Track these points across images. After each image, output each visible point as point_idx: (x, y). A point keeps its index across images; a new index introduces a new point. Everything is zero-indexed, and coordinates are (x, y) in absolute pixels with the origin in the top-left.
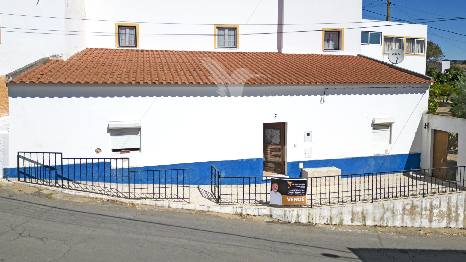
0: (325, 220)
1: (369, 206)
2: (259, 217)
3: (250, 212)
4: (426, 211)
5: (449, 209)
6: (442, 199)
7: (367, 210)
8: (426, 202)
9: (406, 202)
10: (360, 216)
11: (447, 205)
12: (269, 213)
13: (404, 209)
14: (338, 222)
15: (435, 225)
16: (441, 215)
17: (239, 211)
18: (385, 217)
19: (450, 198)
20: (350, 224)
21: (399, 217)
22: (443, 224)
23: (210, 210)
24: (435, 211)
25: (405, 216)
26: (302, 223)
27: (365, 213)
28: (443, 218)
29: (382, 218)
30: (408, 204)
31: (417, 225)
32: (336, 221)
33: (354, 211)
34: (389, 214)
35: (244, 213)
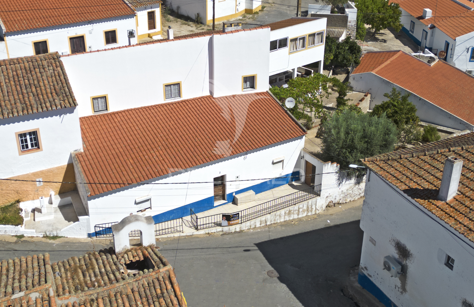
0: (248, 227)
1: (268, 216)
2: (217, 233)
3: (213, 231)
4: (296, 211)
5: (308, 207)
6: (304, 204)
7: (268, 218)
8: (296, 207)
9: (286, 210)
10: (264, 221)
11: (306, 206)
12: (221, 230)
13: (285, 213)
14: (254, 227)
15: (300, 216)
16: (304, 211)
17: (207, 232)
18: (276, 219)
19: (308, 202)
20: (259, 226)
21: (283, 217)
22: (305, 215)
23: (194, 234)
24: (301, 210)
25: (286, 216)
26: (237, 232)
27: (266, 220)
28: (305, 212)
29: (275, 220)
30: (287, 211)
31: (291, 218)
32: (253, 227)
33: (262, 220)
34: (278, 217)
35: (210, 232)
